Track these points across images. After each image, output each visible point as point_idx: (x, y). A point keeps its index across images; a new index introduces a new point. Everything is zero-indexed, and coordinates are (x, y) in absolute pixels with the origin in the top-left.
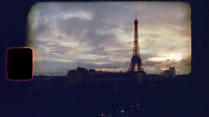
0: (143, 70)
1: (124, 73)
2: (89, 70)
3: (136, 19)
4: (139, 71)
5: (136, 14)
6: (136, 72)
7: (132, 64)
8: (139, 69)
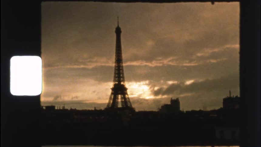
0: (131, 105)
1: (101, 111)
2: (44, 108)
3: (118, 26)
4: (125, 106)
5: (118, 17)
6: (120, 108)
7: (113, 95)
8: (124, 104)
